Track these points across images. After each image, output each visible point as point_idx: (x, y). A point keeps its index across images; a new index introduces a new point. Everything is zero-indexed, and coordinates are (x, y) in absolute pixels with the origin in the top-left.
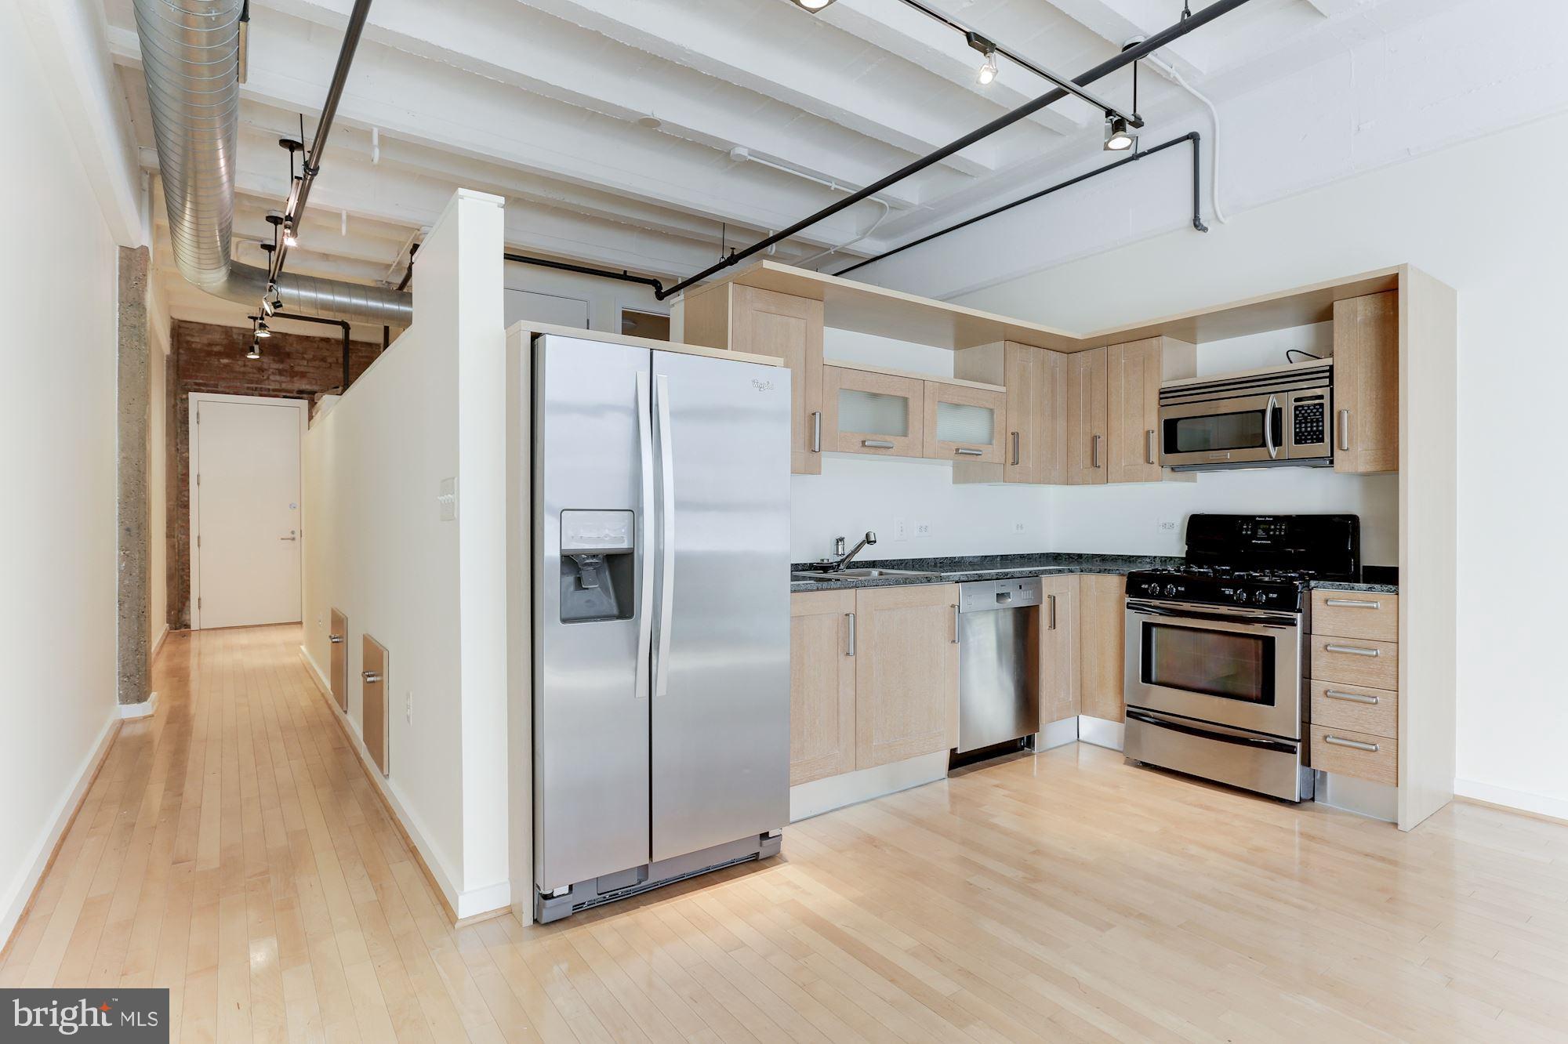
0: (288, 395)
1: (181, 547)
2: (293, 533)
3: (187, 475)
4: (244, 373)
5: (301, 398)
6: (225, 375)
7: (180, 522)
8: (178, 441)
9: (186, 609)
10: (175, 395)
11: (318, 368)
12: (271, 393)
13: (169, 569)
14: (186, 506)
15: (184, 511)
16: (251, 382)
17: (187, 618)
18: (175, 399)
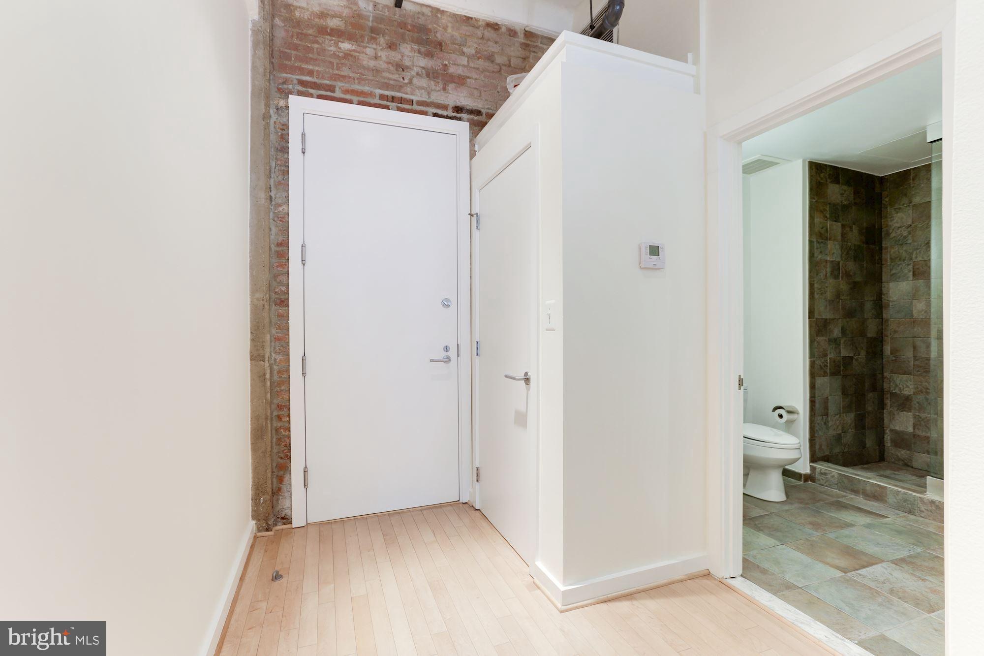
0: (440, 112)
1: (276, 378)
2: (446, 349)
3: (284, 244)
4: (376, 71)
5: (460, 119)
6: (345, 71)
7: (274, 331)
8: (272, 182)
9: (284, 488)
10: (268, 97)
11: (484, 71)
12: (415, 107)
13: (255, 418)
14: (283, 302)
15: (281, 310)
16: (386, 86)
17: (287, 505)
18: (267, 106)
